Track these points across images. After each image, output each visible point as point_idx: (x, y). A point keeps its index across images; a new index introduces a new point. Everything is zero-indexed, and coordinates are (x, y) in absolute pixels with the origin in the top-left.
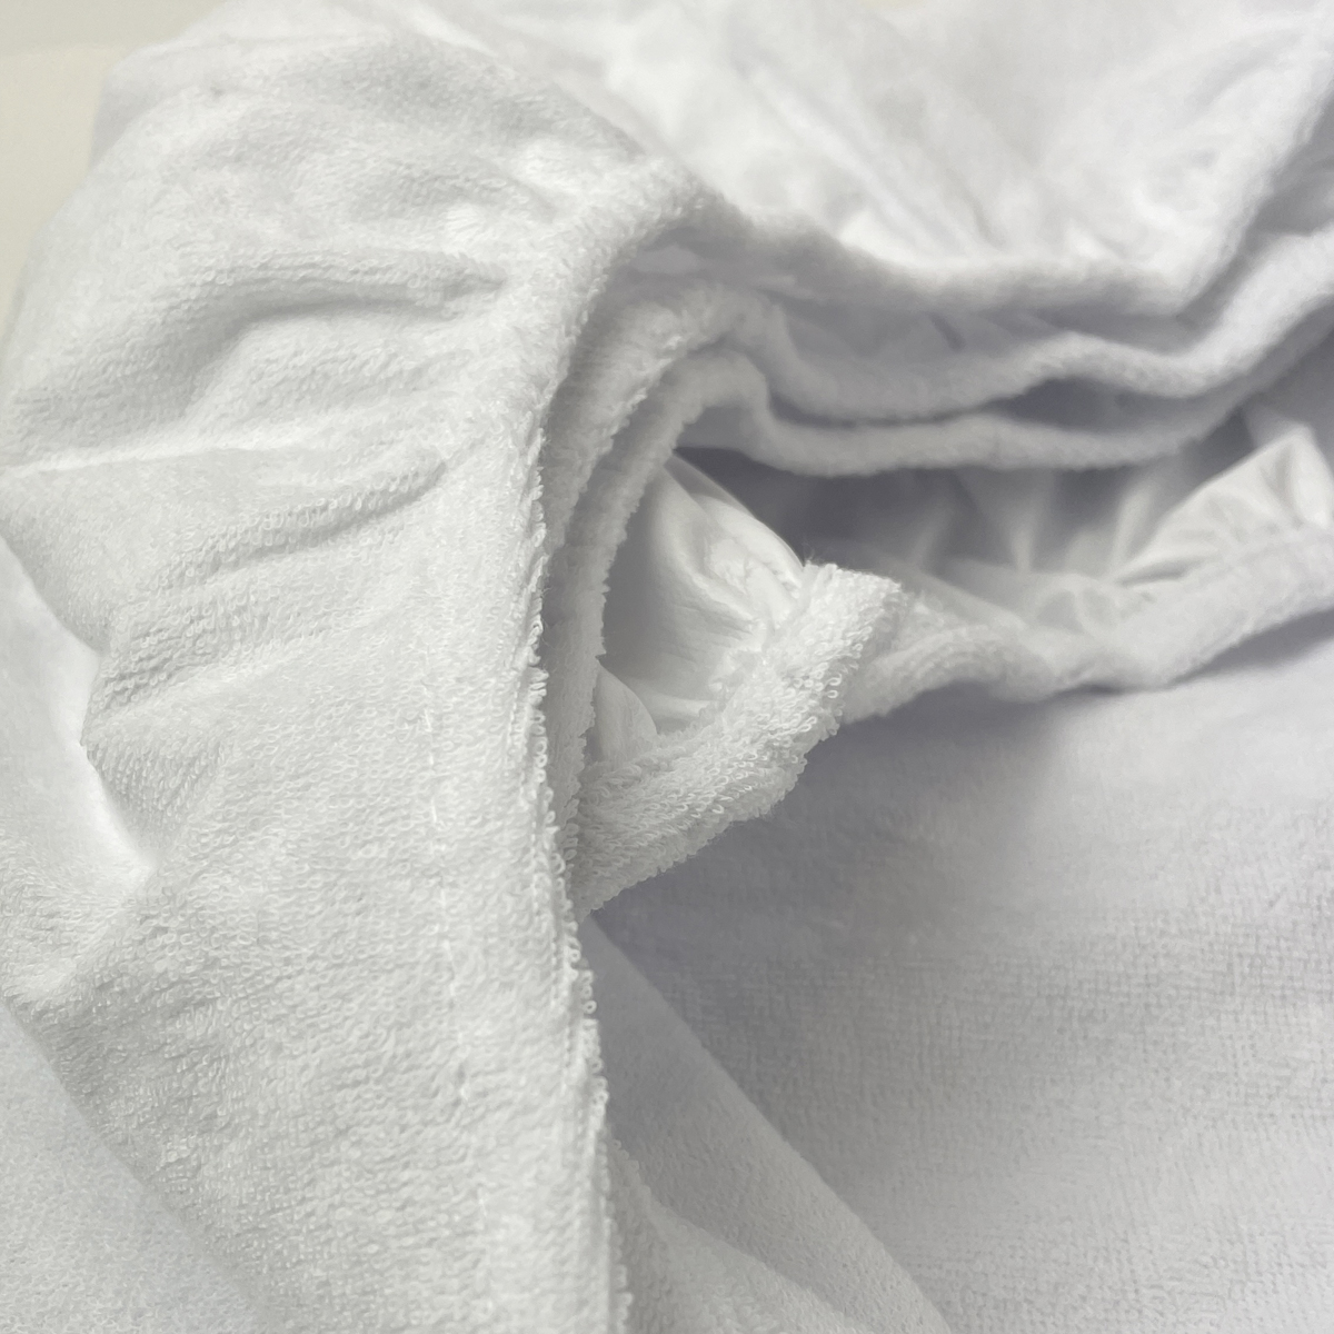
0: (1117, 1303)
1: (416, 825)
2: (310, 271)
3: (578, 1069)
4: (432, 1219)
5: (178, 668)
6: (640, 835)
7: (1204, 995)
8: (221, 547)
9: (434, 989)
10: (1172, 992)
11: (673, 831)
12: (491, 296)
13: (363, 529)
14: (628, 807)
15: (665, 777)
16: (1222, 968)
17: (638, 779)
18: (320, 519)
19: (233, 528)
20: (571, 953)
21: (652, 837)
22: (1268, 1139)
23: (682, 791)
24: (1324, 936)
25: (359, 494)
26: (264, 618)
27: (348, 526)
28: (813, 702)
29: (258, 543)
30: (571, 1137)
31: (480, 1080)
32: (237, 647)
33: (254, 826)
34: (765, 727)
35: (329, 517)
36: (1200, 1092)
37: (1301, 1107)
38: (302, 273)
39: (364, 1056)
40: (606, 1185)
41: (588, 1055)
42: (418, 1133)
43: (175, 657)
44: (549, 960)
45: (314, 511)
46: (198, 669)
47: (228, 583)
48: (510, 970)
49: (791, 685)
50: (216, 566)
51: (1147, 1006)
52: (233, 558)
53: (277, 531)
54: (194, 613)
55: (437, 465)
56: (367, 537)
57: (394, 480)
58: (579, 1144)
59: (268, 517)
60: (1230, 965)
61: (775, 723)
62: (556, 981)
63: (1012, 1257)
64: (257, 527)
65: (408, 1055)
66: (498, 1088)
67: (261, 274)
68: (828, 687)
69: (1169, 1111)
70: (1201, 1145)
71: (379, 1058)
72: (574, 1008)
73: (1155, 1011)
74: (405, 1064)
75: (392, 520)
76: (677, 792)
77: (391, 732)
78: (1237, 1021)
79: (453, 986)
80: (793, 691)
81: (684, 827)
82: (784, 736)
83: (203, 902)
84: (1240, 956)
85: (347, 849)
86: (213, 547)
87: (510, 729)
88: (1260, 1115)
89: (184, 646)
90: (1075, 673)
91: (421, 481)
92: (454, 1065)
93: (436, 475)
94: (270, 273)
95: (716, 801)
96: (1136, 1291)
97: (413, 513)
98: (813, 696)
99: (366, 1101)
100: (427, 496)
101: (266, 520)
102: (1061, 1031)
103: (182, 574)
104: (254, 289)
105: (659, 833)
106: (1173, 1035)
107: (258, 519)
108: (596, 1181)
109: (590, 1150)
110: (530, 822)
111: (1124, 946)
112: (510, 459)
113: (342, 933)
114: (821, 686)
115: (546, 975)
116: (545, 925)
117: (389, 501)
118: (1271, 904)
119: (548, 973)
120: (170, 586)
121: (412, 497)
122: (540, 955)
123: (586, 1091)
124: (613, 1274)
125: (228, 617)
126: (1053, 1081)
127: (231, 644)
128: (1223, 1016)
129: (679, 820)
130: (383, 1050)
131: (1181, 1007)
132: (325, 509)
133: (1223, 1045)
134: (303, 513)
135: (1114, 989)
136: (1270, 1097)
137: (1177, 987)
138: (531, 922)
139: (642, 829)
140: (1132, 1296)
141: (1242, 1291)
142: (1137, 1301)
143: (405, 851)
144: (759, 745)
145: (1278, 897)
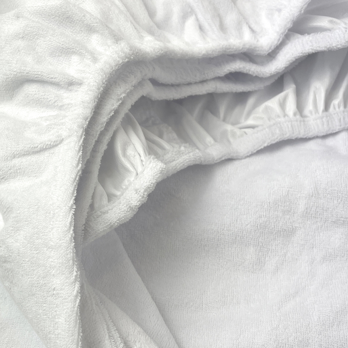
0: (198, 307)
1: (48, 237)
2: (38, 76)
3: (75, 293)
4: (49, 314)
5: (7, 179)
6: (98, 230)
7: (230, 243)
8: (15, 153)
9: (50, 272)
10: (223, 242)
11: (106, 229)
12: (79, 86)
13: (46, 152)
14: (97, 223)
15: (106, 215)
16: (234, 238)
17: (100, 216)
18: (36, 150)
19: (18, 149)
20: (75, 269)
21: (101, 230)
22: (237, 274)
23: (109, 219)
24: (257, 233)
25: (45, 144)
26: (24, 172)
27: (43, 150)
28: (140, 197)
29: (23, 153)
30: (73, 305)
31: (57, 291)
32: (19, 176)
33: (18, 230)
34: (130, 203)
35: (38, 149)
36: (225, 263)
37: (245, 268)
38: (37, 76)
39: (37, 282)
40: (79, 314)
41: (77, 290)
42: (47, 298)
43: (6, 176)
44: (71, 270)
45: (35, 147)
46: (11, 179)
47: (17, 162)
48: (64, 271)
49: (136, 193)
50: (14, 157)
51: (218, 244)
52: (18, 156)
53: (27, 151)
54: (9, 168)
55: (62, 139)
56: (46, 154)
57: (52, 142)
58: (74, 306)
59: (25, 147)
60: (236, 238)
61: (132, 202)
62: (72, 274)
63: (179, 296)
64: (23, 150)
65: (45, 283)
66: (60, 294)
67: (27, 75)
68: (144, 194)
69: (219, 266)
70: (223, 274)
71: (40, 283)
72: (76, 280)
73: (219, 246)
74: (44, 285)
75: (52, 151)
76: (108, 219)
77: (45, 215)
78: (235, 249)
79: (54, 271)
80: (136, 194)
81: (109, 227)
82: (133, 205)
83: (8, 244)
84: (238, 236)
85: (35, 240)
86: (14, 153)
87: (67, 220)
88: (236, 269)
89: (8, 175)
90: (220, 158)
91: (58, 142)
92: (53, 287)
93: (62, 141)
94: (29, 75)
95: (116, 222)
96: (202, 305)
97: (56, 149)
98: (141, 196)
99: (37, 290)
100: (59, 146)
101: (25, 148)
102: (199, 248)
103: (7, 158)
104: (26, 77)
105: (103, 229)
106: (222, 251)
107: (23, 148)
108: (77, 313)
109: (76, 309)
110: (69, 242)
111: (215, 231)
112: (76, 143)
113: (34, 257)
114: (142, 195)
115: (70, 273)
116: (71, 263)
117: (51, 146)
118: (247, 225)
119: (71, 272)
120: (5, 161)
121: (56, 145)
122: (69, 269)
123: (76, 296)
124: (79, 330)
125: (17, 170)
126: (196, 258)
127: (17, 176)
128: (233, 248)
129: (108, 226)
130: (40, 282)
131: (224, 245)
132: (37, 147)
133: (232, 254)
134: (33, 147)
135: (211, 240)
136: (239, 266)
137: (224, 241)
138: (68, 262)
139: (99, 228)
140: (201, 306)
141: (223, 307)
142: (202, 307)
143: (46, 243)
144: (128, 207)
145: (249, 223)
